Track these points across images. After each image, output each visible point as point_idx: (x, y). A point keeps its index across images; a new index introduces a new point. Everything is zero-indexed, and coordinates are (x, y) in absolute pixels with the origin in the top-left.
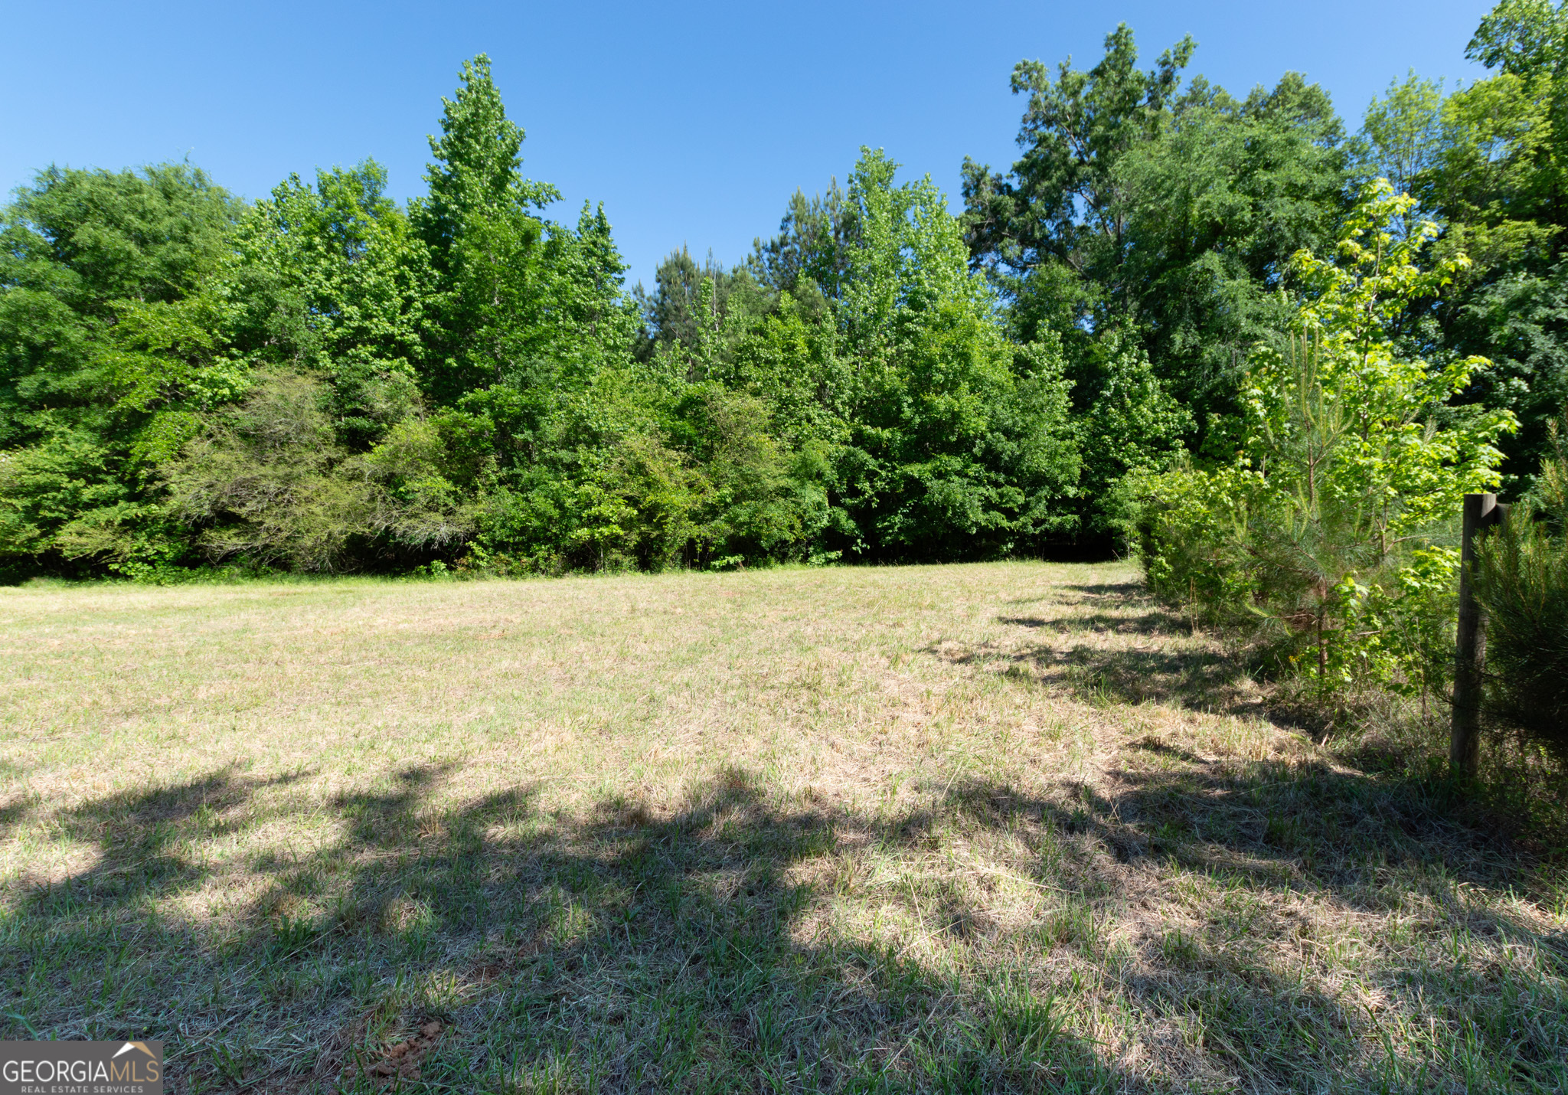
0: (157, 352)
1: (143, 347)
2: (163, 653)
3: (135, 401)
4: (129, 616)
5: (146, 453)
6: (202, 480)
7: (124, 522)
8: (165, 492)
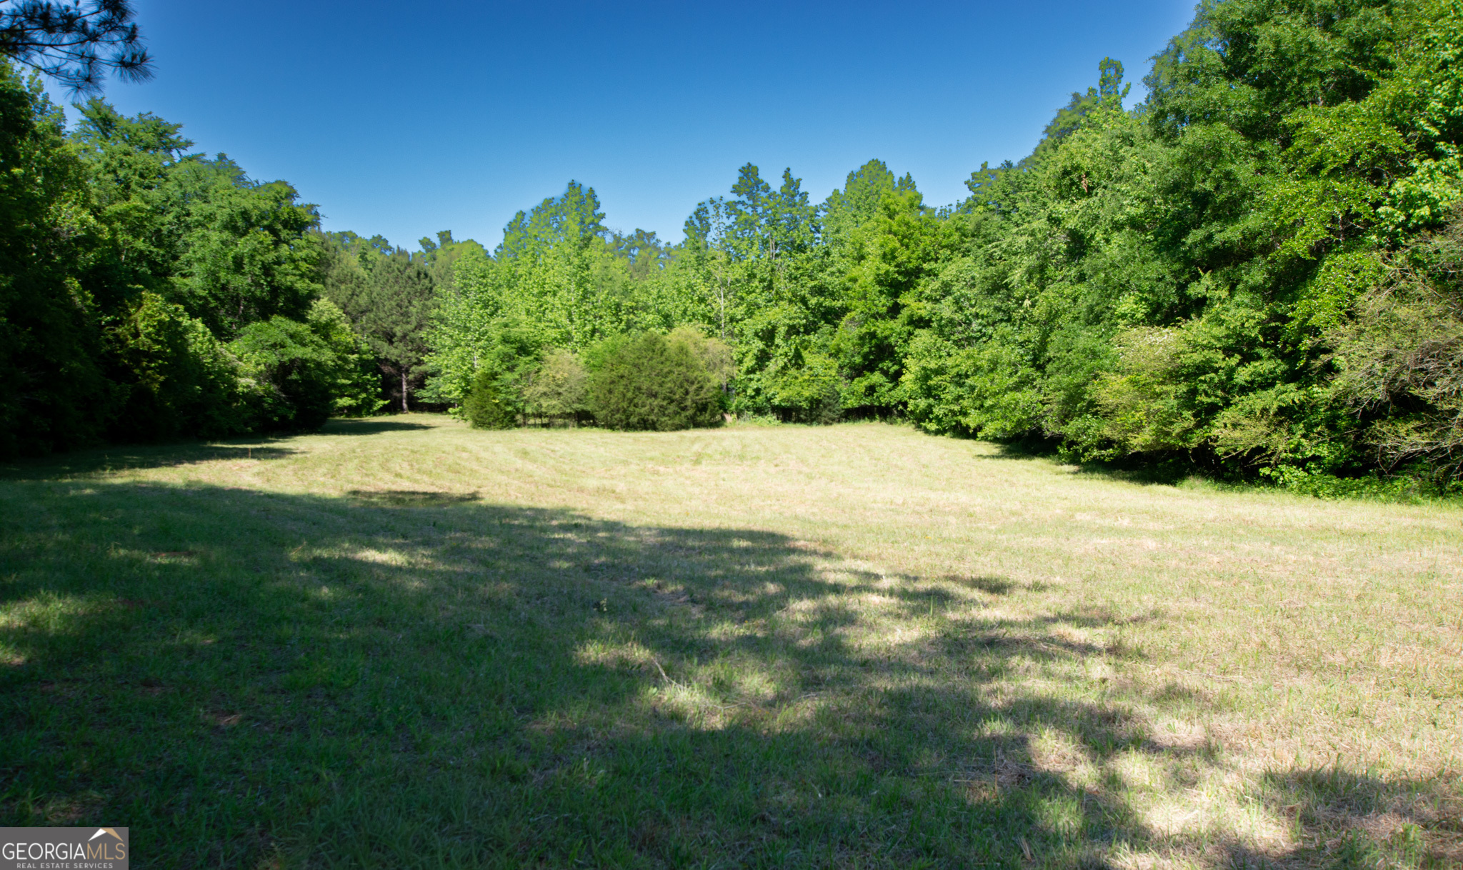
0: (1334, 173)
1: (1315, 170)
2: (1329, 592)
3: (1298, 245)
4: (1284, 536)
5: (1310, 315)
6: (1377, 349)
7: (1281, 411)
8: (1330, 369)
